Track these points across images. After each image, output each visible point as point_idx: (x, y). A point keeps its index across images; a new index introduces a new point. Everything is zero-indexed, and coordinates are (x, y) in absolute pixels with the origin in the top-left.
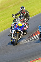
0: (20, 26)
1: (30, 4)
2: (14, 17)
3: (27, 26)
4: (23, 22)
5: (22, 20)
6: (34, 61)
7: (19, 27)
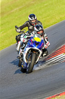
0: (37, 41)
1: (46, 6)
2: (18, 30)
3: (48, 42)
4: (42, 36)
5: (41, 32)
6: (52, 97)
7: (36, 43)
